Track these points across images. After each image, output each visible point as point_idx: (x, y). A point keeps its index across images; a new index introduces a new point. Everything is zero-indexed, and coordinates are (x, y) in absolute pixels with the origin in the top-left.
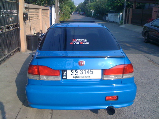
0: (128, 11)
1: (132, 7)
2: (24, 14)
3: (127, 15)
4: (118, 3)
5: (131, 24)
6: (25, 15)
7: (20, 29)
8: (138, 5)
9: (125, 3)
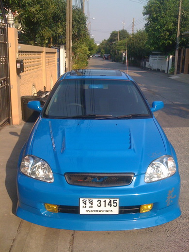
0: (182, 52)
2: (18, 62)
3: (181, 60)
4: (166, 40)
7: (11, 87)
9: (178, 40)
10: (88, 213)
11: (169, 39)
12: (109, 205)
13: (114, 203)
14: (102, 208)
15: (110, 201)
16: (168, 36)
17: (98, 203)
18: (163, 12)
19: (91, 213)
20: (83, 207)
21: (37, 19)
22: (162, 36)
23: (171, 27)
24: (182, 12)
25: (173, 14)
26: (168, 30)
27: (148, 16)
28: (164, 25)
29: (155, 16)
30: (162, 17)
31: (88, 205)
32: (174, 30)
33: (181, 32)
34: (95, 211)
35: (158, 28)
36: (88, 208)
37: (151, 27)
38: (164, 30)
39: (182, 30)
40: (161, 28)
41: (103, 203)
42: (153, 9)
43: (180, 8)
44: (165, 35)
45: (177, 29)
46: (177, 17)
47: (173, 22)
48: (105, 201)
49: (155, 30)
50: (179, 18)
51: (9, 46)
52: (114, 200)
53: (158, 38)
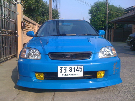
0: (110, 31)
1: (114, 28)
2: (22, 22)
3: (109, 35)
4: (101, 26)
5: (114, 41)
6: (23, 24)
7: (18, 36)
8: (118, 26)
9: (107, 25)
10: (63, 76)
11: (102, 25)
12: (77, 70)
13: (80, 69)
14: (73, 72)
15: (78, 68)
16: (102, 24)
17: (70, 69)
18: (99, 12)
19: (65, 76)
20: (60, 72)
21: (33, 7)
22: (99, 24)
23: (103, 19)
24: (108, 11)
25: (104, 13)
26: (102, 21)
27: (91, 14)
28: (100, 18)
29: (95, 14)
30: (98, 14)
31: (64, 70)
32: (105, 20)
33: (108, 21)
34: (68, 75)
35: (96, 20)
36: (63, 73)
37: (93, 20)
38: (100, 21)
39: (109, 20)
40: (98, 20)
41: (73, 69)
42: (93, 11)
43: (107, 9)
44: (100, 23)
45: (106, 20)
46: (106, 14)
47: (104, 17)
48: (74, 68)
49: (95, 21)
50: (107, 14)
51: (18, 14)
52: (80, 67)
53: (97, 25)
